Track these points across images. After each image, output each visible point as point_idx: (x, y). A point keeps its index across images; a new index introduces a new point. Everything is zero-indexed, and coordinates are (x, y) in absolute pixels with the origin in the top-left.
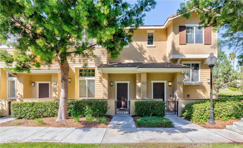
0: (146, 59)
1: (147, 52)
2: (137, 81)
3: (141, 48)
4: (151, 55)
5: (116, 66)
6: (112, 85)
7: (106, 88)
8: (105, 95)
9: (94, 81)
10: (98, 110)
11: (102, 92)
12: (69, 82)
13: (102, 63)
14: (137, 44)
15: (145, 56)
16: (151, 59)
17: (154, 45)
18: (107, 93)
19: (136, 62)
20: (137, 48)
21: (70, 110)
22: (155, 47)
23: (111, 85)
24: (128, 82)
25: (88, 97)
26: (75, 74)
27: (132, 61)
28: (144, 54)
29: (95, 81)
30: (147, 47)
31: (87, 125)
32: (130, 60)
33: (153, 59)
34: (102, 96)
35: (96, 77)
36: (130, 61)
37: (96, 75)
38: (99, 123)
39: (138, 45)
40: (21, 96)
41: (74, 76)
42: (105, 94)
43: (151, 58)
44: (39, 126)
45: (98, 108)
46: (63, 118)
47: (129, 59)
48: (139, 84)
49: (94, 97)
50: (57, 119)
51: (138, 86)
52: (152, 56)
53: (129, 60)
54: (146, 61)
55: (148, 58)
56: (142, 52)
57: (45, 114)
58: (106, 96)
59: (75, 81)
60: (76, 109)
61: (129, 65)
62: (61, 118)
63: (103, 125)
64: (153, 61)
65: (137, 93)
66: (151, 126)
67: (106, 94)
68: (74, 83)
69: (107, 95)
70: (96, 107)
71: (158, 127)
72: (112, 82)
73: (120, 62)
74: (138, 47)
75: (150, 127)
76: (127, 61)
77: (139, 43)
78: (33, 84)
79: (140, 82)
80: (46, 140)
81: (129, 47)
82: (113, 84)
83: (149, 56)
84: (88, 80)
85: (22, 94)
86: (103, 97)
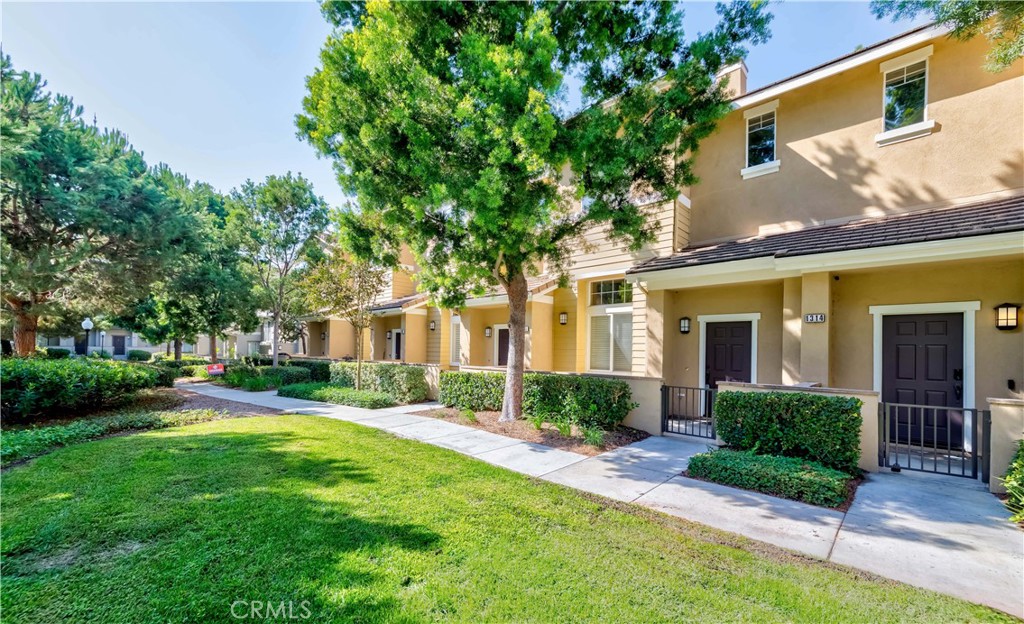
0: (877, 201)
1: (881, 167)
2: (787, 311)
3: (845, 161)
4: (904, 176)
5: (695, 261)
6: (687, 329)
7: (658, 342)
8: (654, 365)
9: (628, 317)
10: (593, 407)
11: (644, 354)
12: (563, 324)
13: (657, 253)
14: (820, 146)
15: (865, 192)
16: (909, 198)
17: (928, 123)
18: (660, 358)
19: (816, 224)
20: (822, 164)
21: (532, 399)
22: (937, 128)
23: (683, 329)
24: (754, 317)
25: (615, 369)
26: (576, 300)
27: (793, 227)
28: (862, 183)
29: (635, 319)
30: (880, 142)
31: (551, 440)
32: (784, 221)
33: (924, 196)
34: (643, 369)
35: (635, 305)
36: (784, 227)
37: (634, 298)
38: (581, 441)
39: (829, 151)
40: (466, 359)
41: (575, 307)
42: (654, 362)
43: (904, 193)
44: (467, 424)
45: (594, 402)
46: (511, 415)
47: (778, 219)
48: (794, 326)
49: (630, 370)
50: (502, 417)
51: (790, 334)
52: (915, 184)
53: (777, 222)
54: (874, 214)
55: (888, 197)
56: (847, 176)
57: (487, 403)
58: (658, 370)
59: (578, 319)
60: (544, 399)
61: (752, 250)
62: (507, 415)
63: (590, 448)
64: (923, 202)
65: (785, 363)
66: (732, 480)
67: (658, 362)
68: (575, 325)
69: (661, 367)
70: (590, 398)
71: (760, 491)
72: (685, 318)
73: (728, 239)
74: (826, 158)
75: (727, 484)
76: (765, 230)
77: (835, 139)
78: (488, 331)
79: (797, 314)
80: (456, 448)
81: (777, 170)
82: (692, 325)
83: (894, 183)
84: (616, 316)
85: (467, 354)
86: (648, 373)
